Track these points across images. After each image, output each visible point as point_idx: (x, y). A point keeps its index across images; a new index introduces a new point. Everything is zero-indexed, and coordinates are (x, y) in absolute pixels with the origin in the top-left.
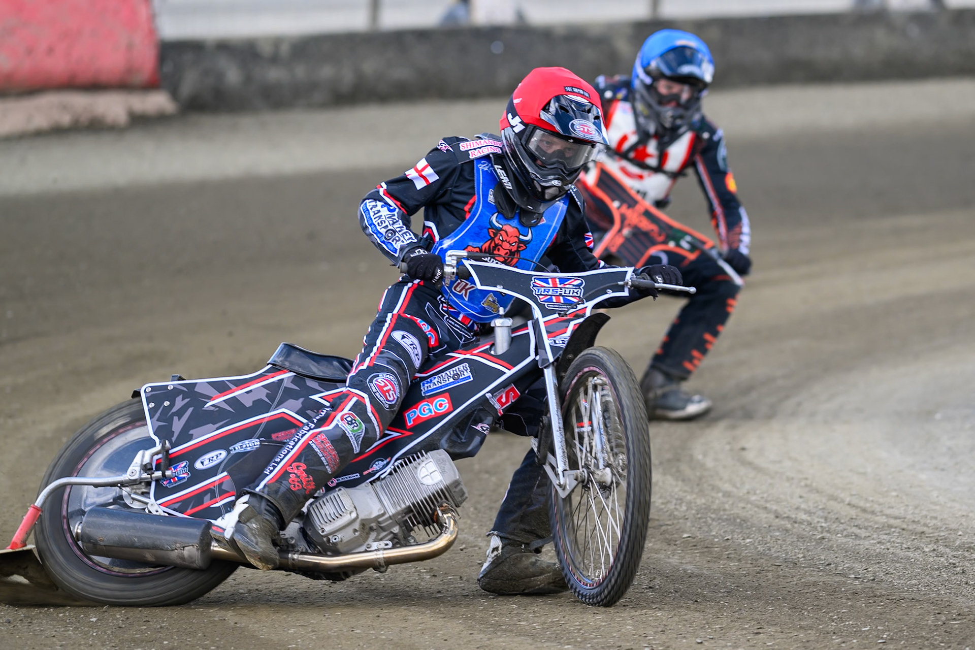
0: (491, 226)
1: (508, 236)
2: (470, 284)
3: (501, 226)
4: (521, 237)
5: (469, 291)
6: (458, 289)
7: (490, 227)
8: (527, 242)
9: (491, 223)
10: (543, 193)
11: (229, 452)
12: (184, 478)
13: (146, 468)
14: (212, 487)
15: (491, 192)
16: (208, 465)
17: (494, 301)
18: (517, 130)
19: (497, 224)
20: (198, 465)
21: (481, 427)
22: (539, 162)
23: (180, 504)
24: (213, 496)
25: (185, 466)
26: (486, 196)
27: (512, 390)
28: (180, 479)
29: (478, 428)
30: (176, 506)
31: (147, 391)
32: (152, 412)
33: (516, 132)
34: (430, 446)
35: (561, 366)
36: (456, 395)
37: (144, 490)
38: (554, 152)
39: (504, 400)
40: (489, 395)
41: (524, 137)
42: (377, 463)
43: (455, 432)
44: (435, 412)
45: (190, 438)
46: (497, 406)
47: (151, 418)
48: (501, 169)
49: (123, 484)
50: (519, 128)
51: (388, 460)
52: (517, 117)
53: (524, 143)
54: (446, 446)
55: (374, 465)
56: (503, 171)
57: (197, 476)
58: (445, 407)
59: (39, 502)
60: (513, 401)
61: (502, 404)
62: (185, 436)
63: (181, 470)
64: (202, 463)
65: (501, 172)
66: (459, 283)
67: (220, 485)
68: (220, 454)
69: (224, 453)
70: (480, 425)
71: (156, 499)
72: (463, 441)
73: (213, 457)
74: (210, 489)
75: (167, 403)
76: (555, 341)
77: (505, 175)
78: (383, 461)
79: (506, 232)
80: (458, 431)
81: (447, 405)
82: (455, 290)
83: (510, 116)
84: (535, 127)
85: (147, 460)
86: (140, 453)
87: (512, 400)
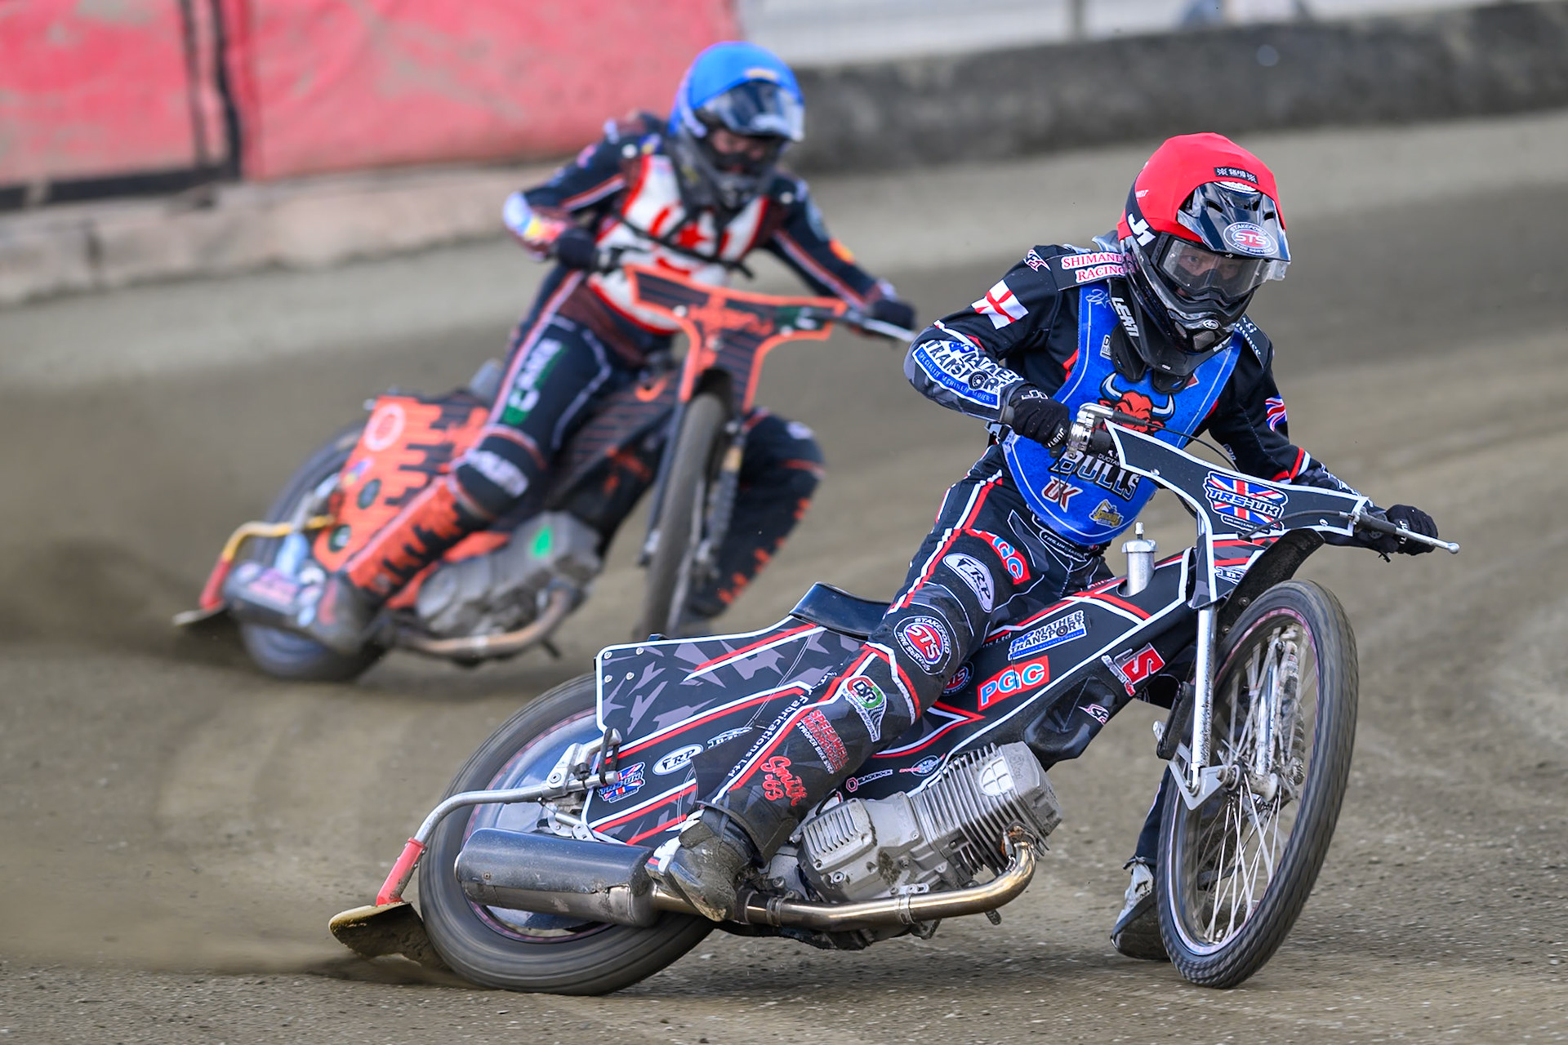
0: (1102, 393)
1: (1131, 409)
2: (1070, 485)
3: (1120, 395)
4: (1155, 410)
5: (1069, 497)
6: (1052, 494)
7: (1101, 396)
8: (1169, 417)
9: (1102, 390)
10: (1190, 340)
11: (705, 745)
12: (636, 788)
13: (581, 772)
14: (674, 801)
15: (1106, 339)
16: (673, 767)
17: (1111, 511)
18: (1143, 241)
19: (1113, 392)
20: (659, 769)
21: (1094, 710)
22: (1181, 291)
23: (622, 827)
24: (673, 815)
25: (639, 770)
26: (1096, 346)
27: (1150, 654)
28: (629, 790)
29: (1090, 711)
30: (617, 830)
31: (606, 657)
32: (607, 689)
33: (1143, 244)
34: (1005, 737)
35: (1226, 612)
36: (1056, 659)
37: (576, 807)
38: (1205, 274)
39: (1136, 670)
40: (1106, 659)
41: (1156, 251)
42: (925, 763)
43: (1050, 715)
44: (1022, 684)
45: (654, 727)
46: (1124, 678)
47: (604, 698)
48: (1122, 304)
49: (544, 798)
50: (1146, 239)
51: (941, 758)
52: (1143, 220)
53: (1155, 264)
54: (1032, 738)
55: (921, 765)
56: (1125, 307)
57: (655, 784)
58: (1040, 676)
59: (421, 835)
60: (1152, 673)
61: (1134, 677)
62: (648, 725)
63: (633, 776)
64: (665, 765)
65: (1121, 308)
66: (1053, 486)
67: (686, 797)
68: (693, 751)
69: (698, 749)
70: (1093, 706)
71: (589, 821)
72: (1064, 730)
73: (681, 756)
74: (670, 803)
75: (630, 676)
76: (1225, 572)
77: (1129, 314)
78: (934, 759)
79: (1129, 404)
80: (1057, 714)
81: (1043, 673)
82: (1047, 495)
83: (1131, 219)
84: (1170, 237)
85: (581, 759)
86: (572, 748)
87: (1150, 671)
